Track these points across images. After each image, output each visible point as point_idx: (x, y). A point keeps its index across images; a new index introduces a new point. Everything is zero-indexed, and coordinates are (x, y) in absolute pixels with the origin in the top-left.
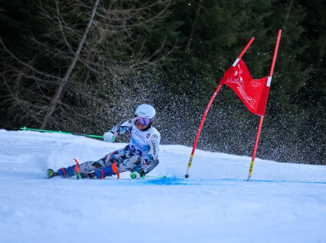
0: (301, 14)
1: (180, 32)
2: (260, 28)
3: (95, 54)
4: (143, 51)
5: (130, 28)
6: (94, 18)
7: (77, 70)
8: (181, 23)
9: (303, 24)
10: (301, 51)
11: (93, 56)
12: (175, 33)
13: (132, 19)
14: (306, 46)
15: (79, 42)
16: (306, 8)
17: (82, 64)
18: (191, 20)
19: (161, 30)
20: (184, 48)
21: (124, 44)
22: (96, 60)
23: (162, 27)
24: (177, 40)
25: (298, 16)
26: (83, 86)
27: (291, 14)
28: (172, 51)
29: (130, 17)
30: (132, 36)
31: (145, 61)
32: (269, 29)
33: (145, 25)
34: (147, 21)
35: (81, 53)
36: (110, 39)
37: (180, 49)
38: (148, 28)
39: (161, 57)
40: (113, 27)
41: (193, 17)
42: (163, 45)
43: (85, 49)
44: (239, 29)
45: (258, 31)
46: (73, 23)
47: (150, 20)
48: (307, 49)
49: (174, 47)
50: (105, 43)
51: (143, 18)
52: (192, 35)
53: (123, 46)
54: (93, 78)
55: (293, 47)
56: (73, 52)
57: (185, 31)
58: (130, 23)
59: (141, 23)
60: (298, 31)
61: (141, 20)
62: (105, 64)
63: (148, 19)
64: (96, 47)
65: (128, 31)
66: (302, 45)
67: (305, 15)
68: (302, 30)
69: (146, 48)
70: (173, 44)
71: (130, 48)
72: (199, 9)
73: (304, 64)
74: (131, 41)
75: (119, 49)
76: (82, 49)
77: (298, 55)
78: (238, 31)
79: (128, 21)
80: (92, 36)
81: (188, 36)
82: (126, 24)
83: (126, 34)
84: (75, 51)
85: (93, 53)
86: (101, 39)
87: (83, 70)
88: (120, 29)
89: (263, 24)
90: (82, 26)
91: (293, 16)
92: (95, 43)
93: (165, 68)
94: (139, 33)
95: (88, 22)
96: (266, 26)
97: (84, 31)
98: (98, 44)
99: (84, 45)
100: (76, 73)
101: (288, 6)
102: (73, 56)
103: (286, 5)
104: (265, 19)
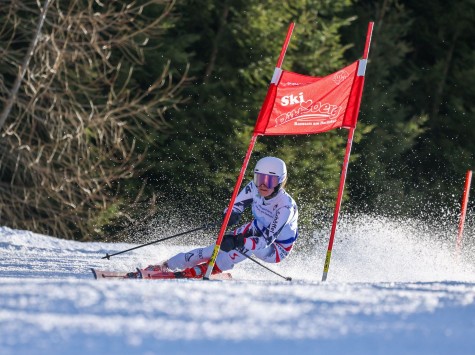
0: (402, 21)
1: (193, 54)
2: (331, 46)
3: (45, 92)
4: (128, 87)
5: (105, 47)
6: (43, 28)
7: (13, 120)
8: (194, 38)
9: (407, 39)
10: (404, 85)
11: (41, 95)
12: (184, 56)
13: (109, 30)
14: (414, 77)
15: (17, 72)
16: (411, 11)
17: (23, 110)
18: (211, 32)
19: (160, 50)
20: (200, 81)
21: (95, 75)
22: (46, 102)
23: (161, 45)
24: (188, 66)
25: (398, 25)
26: (25, 149)
27: (386, 22)
28: (178, 86)
29: (106, 27)
30: (110, 60)
31: (133, 104)
32: (348, 47)
33: (133, 42)
34: (136, 33)
35: (21, 91)
36: (71, 67)
37: (193, 82)
38: (136, 46)
39: (160, 96)
40: (77, 44)
41: (216, 27)
42: (164, 75)
43: (29, 83)
44: (295, 48)
45: (329, 51)
46: (7, 39)
47: (141, 31)
48: (415, 82)
49: (184, 79)
50: (63, 73)
51: (129, 29)
52: (213, 59)
53: (94, 79)
54: (42, 135)
55: (390, 79)
56: (7, 90)
57: (200, 51)
58: (107, 38)
59: (125, 38)
60: (399, 50)
61: (125, 32)
62: (64, 111)
63: (136, 29)
64: (47, 81)
65: (103, 51)
66: (405, 76)
67: (410, 23)
68: (404, 48)
69: (134, 81)
70: (182, 73)
71: (107, 81)
72: (226, 14)
73: (410, 108)
74: (108, 68)
75: (86, 84)
76: (23, 83)
77: (399, 92)
78: (295, 52)
79: (100, 34)
80: (39, 60)
81: (207, 60)
82: (99, 40)
83: (99, 56)
84: (10, 88)
85: (42, 90)
86: (55, 66)
87: (24, 120)
88: (87, 49)
89: (337, 38)
90: (22, 44)
91: (389, 25)
92: (44, 73)
93: (167, 115)
94: (121, 55)
95: (32, 36)
96: (343, 42)
97: (25, 52)
98: (51, 75)
99: (26, 77)
100: (11, 126)
101: (381, 7)
102: (6, 96)
103: (377, 5)
104: (341, 30)
